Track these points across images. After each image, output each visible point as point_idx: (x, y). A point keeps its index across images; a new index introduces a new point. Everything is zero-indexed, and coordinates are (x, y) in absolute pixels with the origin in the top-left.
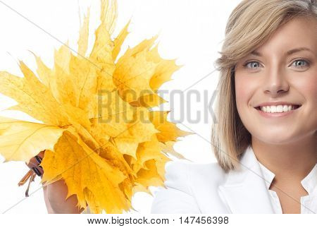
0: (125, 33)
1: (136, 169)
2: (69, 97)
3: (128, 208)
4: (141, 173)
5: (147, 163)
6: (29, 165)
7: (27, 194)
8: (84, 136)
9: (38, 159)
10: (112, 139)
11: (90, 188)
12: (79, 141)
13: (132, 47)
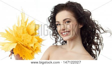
0: (27, 20)
1: (34, 49)
2: (17, 36)
3: (34, 58)
4: (35, 50)
5: (36, 48)
6: (11, 52)
7: (11, 58)
8: (22, 44)
9: (12, 50)
10: (28, 44)
11: (25, 55)
12: (21, 45)
13: (29, 23)
